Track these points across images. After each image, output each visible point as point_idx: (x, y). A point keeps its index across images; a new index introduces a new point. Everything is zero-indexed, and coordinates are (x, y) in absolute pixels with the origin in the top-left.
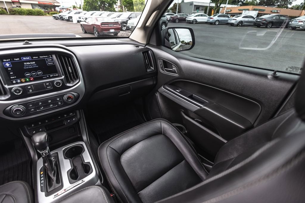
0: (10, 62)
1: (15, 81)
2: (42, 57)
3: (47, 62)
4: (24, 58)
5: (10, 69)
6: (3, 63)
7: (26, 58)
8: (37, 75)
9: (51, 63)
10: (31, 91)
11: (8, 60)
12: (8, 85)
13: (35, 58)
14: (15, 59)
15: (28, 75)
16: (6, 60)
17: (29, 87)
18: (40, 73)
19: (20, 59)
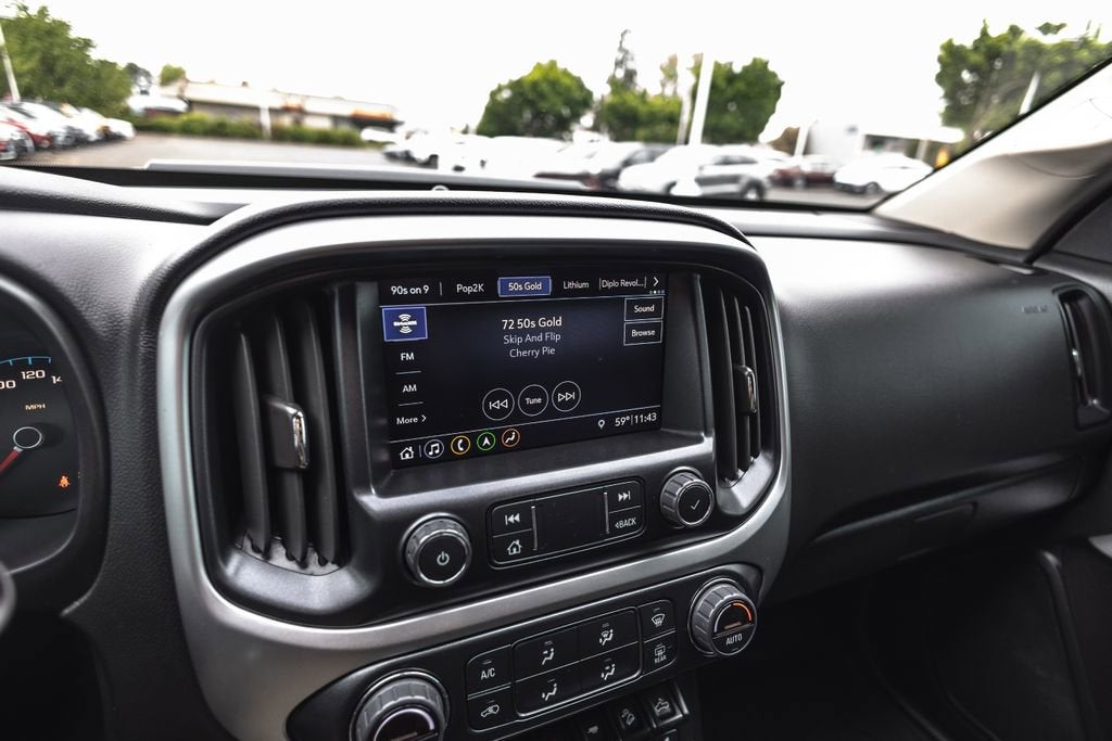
0: (423, 307)
1: (415, 445)
2: (614, 284)
3: (628, 322)
4: (512, 287)
5: (410, 357)
6: (385, 309)
7: (522, 282)
8: (551, 412)
9: (645, 333)
10: (515, 548)
11: (416, 291)
12: (383, 494)
13: (571, 285)
14: (459, 287)
15: (497, 405)
16: (405, 291)
17: (511, 519)
18: (568, 396)
19: (490, 291)
